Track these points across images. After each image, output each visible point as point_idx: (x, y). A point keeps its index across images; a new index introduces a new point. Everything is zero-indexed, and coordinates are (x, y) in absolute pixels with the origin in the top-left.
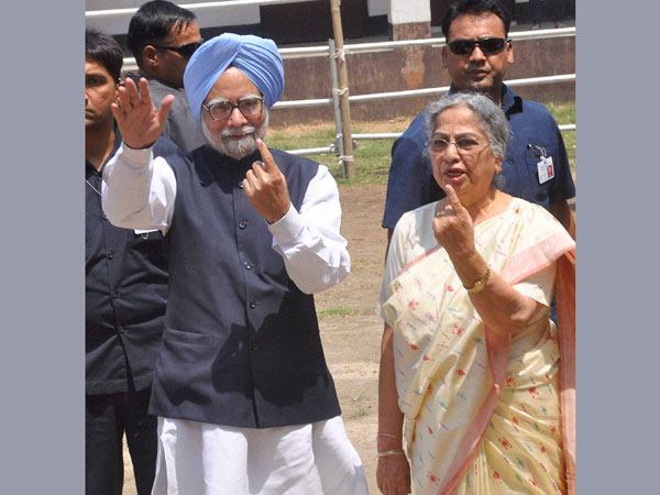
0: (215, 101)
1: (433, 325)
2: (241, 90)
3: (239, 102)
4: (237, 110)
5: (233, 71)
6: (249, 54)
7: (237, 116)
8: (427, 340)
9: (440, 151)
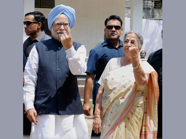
0: (57, 22)
1: (117, 85)
2: (64, 20)
3: (63, 23)
4: (62, 25)
5: (62, 15)
6: (68, 11)
7: (62, 27)
8: (115, 88)
9: (126, 44)
